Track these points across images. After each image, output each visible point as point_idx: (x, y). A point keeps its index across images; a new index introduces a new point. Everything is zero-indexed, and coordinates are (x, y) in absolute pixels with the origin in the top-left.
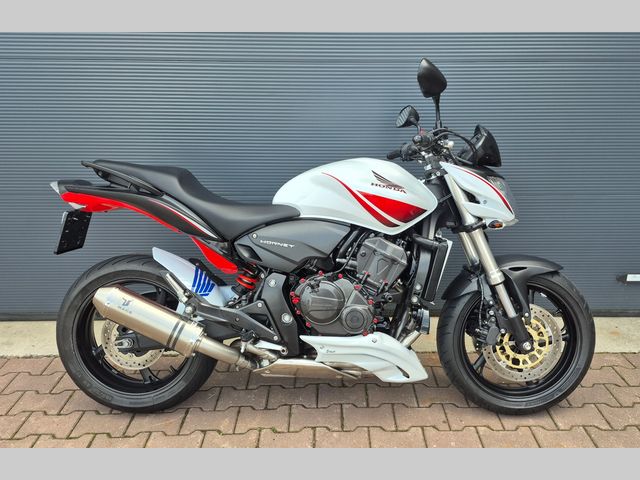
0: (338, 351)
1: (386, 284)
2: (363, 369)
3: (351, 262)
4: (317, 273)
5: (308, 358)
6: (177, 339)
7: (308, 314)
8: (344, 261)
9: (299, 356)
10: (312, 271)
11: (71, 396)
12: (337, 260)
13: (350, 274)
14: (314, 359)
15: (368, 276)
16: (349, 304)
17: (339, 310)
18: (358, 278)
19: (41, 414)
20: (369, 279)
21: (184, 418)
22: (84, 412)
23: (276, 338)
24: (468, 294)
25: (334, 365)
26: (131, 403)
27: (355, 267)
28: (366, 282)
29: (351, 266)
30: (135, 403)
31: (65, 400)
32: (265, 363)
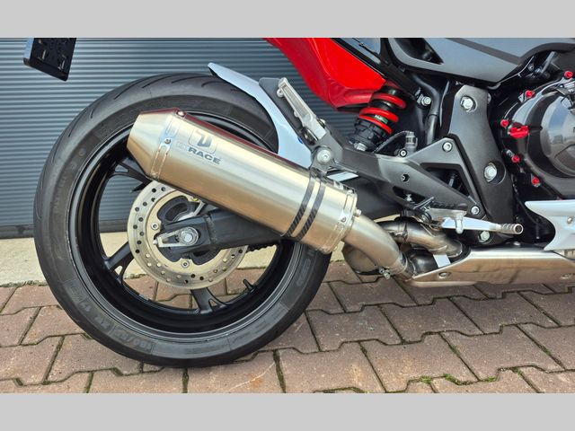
6: (313, 214)
7: (562, 153)
11: (59, 347)
19: (12, 384)
21: (279, 369)
22: (92, 373)
23: (476, 210)
26: (188, 351)
30: (195, 351)
31: (51, 354)
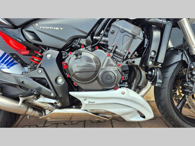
0: (97, 101)
1: (129, 53)
2: (113, 114)
3: (104, 38)
4: (80, 48)
5: (76, 108)
7: (74, 75)
8: (98, 38)
9: (70, 107)
10: (77, 47)
12: (94, 37)
13: (104, 47)
14: (80, 108)
15: (117, 47)
16: (104, 67)
17: (97, 72)
18: (109, 50)
20: (117, 50)
23: (52, 95)
24: (176, 63)
25: (94, 112)
27: (107, 42)
28: (115, 52)
29: (104, 41)
32: (47, 112)
